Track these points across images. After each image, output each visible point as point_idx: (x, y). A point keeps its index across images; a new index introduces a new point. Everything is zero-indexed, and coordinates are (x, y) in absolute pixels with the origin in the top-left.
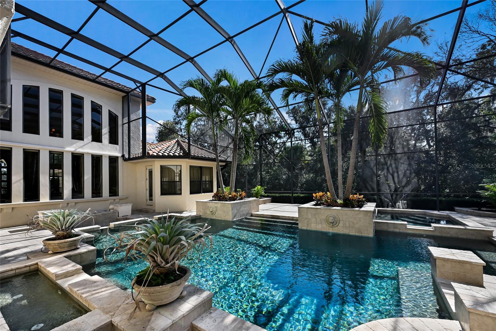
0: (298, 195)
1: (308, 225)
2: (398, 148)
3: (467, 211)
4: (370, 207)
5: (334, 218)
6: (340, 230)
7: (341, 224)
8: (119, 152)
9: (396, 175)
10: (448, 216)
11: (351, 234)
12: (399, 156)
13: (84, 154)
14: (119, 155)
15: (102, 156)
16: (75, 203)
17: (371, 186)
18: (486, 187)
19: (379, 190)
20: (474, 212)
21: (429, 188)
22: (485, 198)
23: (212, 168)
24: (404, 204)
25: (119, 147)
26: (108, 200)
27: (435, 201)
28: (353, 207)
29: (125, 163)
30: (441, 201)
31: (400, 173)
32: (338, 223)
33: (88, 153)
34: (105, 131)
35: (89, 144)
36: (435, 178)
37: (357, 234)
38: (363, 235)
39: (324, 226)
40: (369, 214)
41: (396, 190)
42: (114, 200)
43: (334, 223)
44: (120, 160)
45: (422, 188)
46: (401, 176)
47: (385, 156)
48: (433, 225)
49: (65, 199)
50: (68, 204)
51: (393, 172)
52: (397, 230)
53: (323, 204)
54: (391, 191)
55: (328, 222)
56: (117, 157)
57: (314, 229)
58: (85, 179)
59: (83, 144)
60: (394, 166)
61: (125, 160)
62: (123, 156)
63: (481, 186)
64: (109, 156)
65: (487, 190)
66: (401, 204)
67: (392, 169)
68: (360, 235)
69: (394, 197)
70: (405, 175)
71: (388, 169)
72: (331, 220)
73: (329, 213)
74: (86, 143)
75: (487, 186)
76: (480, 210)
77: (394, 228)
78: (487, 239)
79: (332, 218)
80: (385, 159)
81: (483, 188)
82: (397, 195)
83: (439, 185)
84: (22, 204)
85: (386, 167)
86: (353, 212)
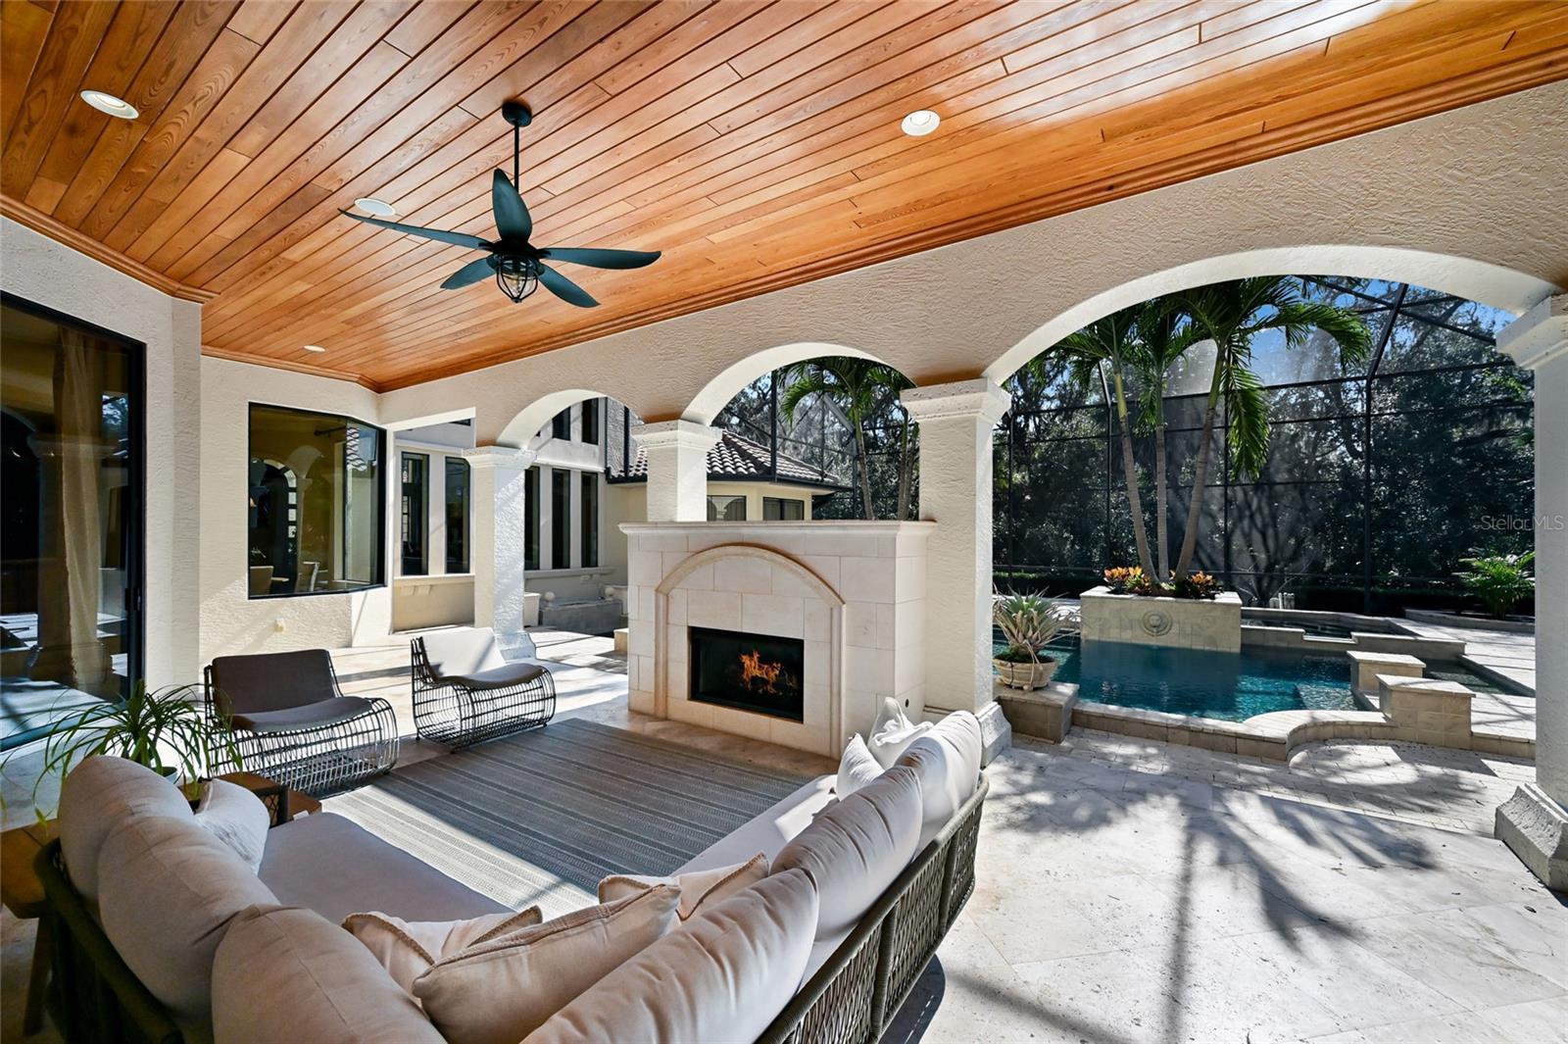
0: (1020, 574)
1: (1101, 631)
2: (1277, 471)
3: (1431, 616)
4: (1230, 598)
5: (1161, 617)
6: (1171, 639)
7: (1175, 630)
8: (599, 463)
9: (1270, 532)
10: (1387, 624)
11: (1194, 647)
12: (1279, 488)
13: (539, 468)
14: (601, 469)
15: (569, 471)
17: (1210, 557)
18: (1474, 564)
19: (1228, 566)
20: (1444, 618)
21: (1345, 563)
22: (1473, 588)
23: (803, 502)
24: (1289, 600)
25: (600, 450)
26: (579, 576)
27: (1361, 595)
28: (1198, 597)
29: (611, 486)
30: (1374, 595)
31: (1280, 528)
32: (1168, 627)
33: (547, 465)
36: (1361, 543)
37: (1207, 648)
38: (1220, 649)
39: (1139, 632)
40: (1233, 611)
41: (1270, 568)
42: (590, 575)
43: (1159, 628)
44: (601, 480)
45: (1327, 565)
46: (1282, 536)
47: (1248, 488)
48: (1354, 634)
51: (1265, 526)
52: (1283, 645)
53: (1131, 591)
54: (1256, 568)
55: (1148, 626)
56: (596, 474)
57: (1114, 640)
58: (541, 524)
60: (1266, 511)
61: (611, 480)
62: (607, 471)
63: (1464, 562)
64: (582, 472)
65: (1476, 571)
66: (1280, 600)
67: (1263, 519)
68: (1214, 649)
69: (1265, 584)
70: (1292, 533)
71: (1252, 517)
72: (1154, 620)
73: (1150, 609)
74: (543, 442)
75: (1475, 562)
76: (1459, 614)
77: (1279, 640)
78: (1453, 659)
79: (1156, 618)
80: (1246, 494)
81: (1467, 567)
82: (1272, 579)
83: (1374, 559)
84: (444, 578)
85: (1247, 513)
86: (1200, 606)
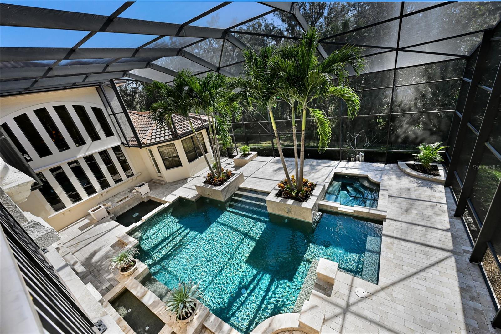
1: (273, 210)
5: (289, 209)
7: (293, 213)
8: (118, 141)
11: (299, 219)
13: (92, 155)
14: (120, 143)
15: (106, 150)
16: (107, 192)
23: (201, 132)
24: (363, 156)
25: (116, 137)
26: (128, 181)
29: (127, 148)
32: (291, 212)
33: (95, 153)
34: (98, 127)
35: (92, 145)
38: (306, 220)
39: (283, 212)
42: (132, 179)
44: (122, 148)
49: (99, 192)
50: (102, 195)
56: (119, 146)
59: (88, 147)
61: (125, 146)
62: (122, 143)
64: (112, 148)
66: (360, 156)
73: (285, 206)
74: (89, 145)
84: (73, 206)
86: (299, 207)
